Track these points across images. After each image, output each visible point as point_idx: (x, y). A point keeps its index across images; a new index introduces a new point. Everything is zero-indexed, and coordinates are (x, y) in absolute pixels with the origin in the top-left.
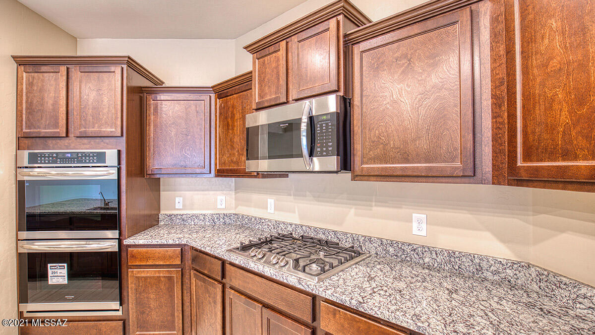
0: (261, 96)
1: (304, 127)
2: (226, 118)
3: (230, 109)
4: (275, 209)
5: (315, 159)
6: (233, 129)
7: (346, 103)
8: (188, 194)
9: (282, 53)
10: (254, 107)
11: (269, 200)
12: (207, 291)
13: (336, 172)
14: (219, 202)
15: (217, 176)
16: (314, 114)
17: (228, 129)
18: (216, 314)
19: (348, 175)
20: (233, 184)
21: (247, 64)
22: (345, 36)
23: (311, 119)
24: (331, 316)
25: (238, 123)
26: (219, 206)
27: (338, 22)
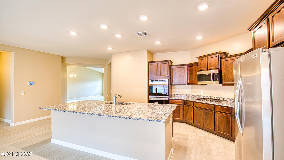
0: (201, 68)
1: (212, 75)
2: (191, 72)
3: (192, 70)
4: (203, 93)
5: (214, 81)
6: (193, 74)
7: (221, 71)
8: (179, 89)
9: (206, 59)
10: (199, 70)
11: (201, 91)
12: (189, 109)
13: (219, 84)
14: (187, 92)
15: (188, 85)
16: (214, 73)
17: (191, 74)
18: (191, 113)
19: (221, 85)
20: (191, 87)
21: (197, 60)
22: (220, 58)
23: (213, 74)
24: (217, 108)
25: (194, 73)
26: (187, 93)
27: (219, 55)
